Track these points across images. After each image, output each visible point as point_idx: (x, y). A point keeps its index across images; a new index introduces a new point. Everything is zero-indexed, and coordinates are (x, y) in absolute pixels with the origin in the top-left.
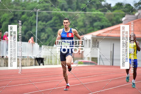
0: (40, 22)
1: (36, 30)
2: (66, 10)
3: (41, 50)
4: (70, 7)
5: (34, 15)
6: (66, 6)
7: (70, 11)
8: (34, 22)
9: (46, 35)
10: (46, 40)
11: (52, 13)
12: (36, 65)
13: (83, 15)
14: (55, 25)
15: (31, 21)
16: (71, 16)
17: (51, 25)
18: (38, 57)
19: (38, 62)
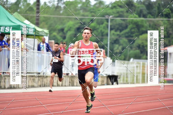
0: (113, 32)
1: (107, 41)
2: (145, 16)
3: (114, 65)
4: (150, 13)
5: (105, 23)
6: (145, 12)
7: (150, 18)
8: (106, 31)
9: (120, 48)
10: (121, 53)
11: (128, 21)
12: (108, 84)
13: (166, 22)
14: (132, 35)
15: (101, 31)
16: (152, 24)
17: (127, 35)
18: (111, 75)
19: (111, 81)
